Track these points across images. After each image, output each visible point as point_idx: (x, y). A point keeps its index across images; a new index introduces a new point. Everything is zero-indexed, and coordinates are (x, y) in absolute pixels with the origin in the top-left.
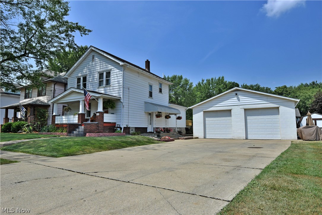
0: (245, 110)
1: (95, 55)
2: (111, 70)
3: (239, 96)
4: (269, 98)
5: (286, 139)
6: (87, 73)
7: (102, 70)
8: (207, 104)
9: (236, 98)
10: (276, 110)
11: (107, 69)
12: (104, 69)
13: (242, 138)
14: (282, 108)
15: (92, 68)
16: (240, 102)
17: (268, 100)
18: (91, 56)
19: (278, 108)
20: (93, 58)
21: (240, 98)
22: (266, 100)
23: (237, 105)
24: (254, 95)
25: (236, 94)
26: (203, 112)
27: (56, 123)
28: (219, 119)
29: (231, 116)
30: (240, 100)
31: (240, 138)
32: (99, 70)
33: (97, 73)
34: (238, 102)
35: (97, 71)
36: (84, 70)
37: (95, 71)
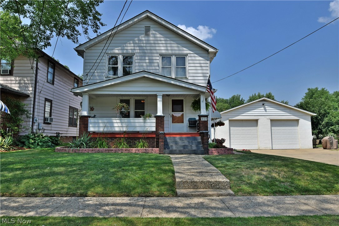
0: (271, 120)
1: (151, 26)
2: (187, 55)
3: (266, 107)
4: (291, 110)
5: (305, 148)
6: (137, 51)
7: (170, 52)
8: (233, 112)
9: (263, 108)
10: (296, 122)
11: (180, 52)
12: (174, 52)
13: (268, 148)
14: (302, 121)
15: (148, 45)
16: (267, 112)
17: (291, 112)
18: (143, 26)
19: (298, 121)
20: (147, 30)
21: (267, 108)
22: (289, 112)
23: (264, 116)
24: (280, 106)
25: (263, 104)
26: (228, 120)
27: (91, 129)
28: (239, 129)
29: (257, 125)
30: (267, 110)
31: (266, 148)
32: (163, 52)
33: (158, 55)
34: (265, 112)
35: (159, 51)
36: (129, 45)
37: (155, 52)
